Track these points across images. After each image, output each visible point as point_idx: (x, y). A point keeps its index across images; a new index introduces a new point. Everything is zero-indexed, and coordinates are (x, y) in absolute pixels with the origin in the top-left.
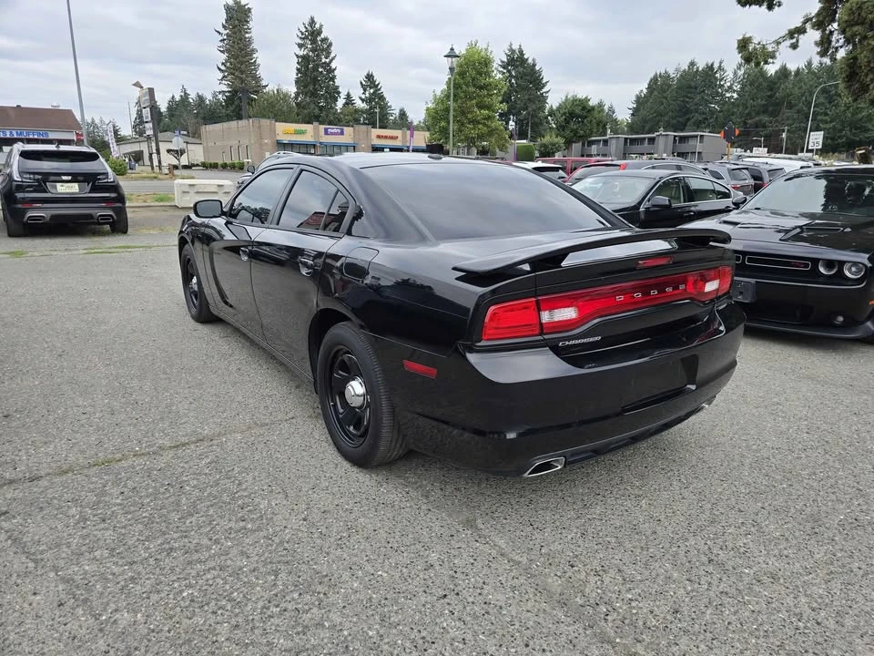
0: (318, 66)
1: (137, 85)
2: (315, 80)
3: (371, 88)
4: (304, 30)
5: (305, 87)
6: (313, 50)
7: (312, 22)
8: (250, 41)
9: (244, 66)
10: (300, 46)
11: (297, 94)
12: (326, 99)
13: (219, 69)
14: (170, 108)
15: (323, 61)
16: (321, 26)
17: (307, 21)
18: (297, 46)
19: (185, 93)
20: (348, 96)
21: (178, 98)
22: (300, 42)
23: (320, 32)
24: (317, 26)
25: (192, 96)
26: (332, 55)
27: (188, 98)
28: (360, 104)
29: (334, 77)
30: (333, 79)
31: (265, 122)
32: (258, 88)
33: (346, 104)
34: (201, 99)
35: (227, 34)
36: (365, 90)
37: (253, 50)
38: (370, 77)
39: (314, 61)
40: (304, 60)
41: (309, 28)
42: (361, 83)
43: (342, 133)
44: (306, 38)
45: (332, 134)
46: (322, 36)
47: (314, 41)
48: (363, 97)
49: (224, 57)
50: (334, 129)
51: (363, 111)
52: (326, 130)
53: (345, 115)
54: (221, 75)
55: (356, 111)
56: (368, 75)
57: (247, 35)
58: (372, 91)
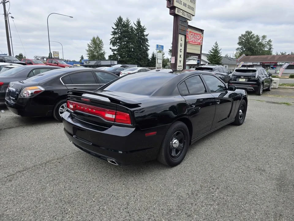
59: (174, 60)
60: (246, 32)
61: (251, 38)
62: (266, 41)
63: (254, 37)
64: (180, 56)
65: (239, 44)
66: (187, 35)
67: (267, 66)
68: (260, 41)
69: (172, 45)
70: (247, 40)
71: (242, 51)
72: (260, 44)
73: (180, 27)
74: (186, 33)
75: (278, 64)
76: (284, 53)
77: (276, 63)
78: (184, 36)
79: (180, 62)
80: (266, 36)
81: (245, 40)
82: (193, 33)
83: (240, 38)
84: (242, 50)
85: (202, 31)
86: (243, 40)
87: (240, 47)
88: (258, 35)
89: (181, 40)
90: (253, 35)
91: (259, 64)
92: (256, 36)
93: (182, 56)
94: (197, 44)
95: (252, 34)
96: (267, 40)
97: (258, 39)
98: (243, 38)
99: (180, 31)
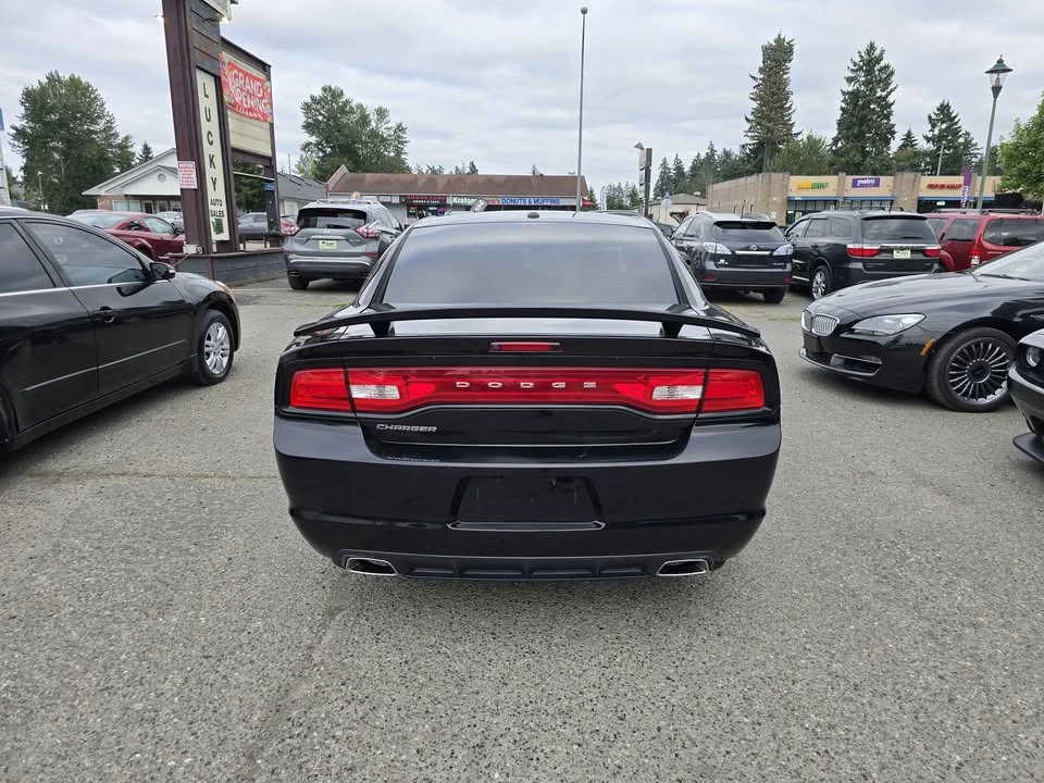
0: (869, 102)
1: (639, 146)
2: (863, 120)
3: (943, 122)
4: (857, 60)
5: (848, 129)
6: (866, 83)
7: (872, 47)
8: (785, 83)
9: (774, 112)
10: (849, 80)
11: (836, 140)
12: (874, 142)
13: (747, 119)
14: (694, 168)
15: (878, 95)
16: (883, 51)
17: (863, 48)
18: (845, 81)
19: (712, 150)
20: (909, 135)
21: (703, 156)
22: (851, 75)
23: (879, 60)
24: (877, 53)
25: (719, 152)
26: (892, 87)
27: (713, 155)
28: (923, 145)
29: (890, 113)
30: (887, 117)
31: (777, 177)
32: (789, 136)
33: (904, 146)
34: (727, 154)
35: (762, 79)
36: (934, 126)
37: (788, 93)
38: (944, 109)
39: (865, 96)
40: (852, 97)
41: (866, 57)
42: (930, 117)
43: (877, 184)
44: (860, 69)
45: (862, 186)
46: (882, 64)
47: (869, 72)
48: (930, 135)
49: (755, 105)
50: (867, 179)
51: (925, 154)
52: (855, 182)
53: (898, 161)
54: (748, 126)
55: (916, 154)
56: (942, 106)
57: (785, 76)
58: (944, 126)
59: (194, 175)
60: (324, 90)
61: (342, 111)
62: (389, 125)
63: (352, 111)
64: (211, 161)
65: (309, 127)
66: (223, 78)
67: (420, 207)
68: (373, 124)
69: (22, 110)
70: (332, 116)
71: (321, 154)
72: (374, 134)
73: (196, 40)
74: (219, 69)
75: (450, 201)
76: (437, 168)
77: (443, 199)
78: (212, 79)
79: (214, 184)
80: (386, 111)
81: (324, 117)
82: (240, 70)
83: (307, 108)
84: (321, 150)
85: (264, 67)
86: (320, 118)
87: (313, 139)
88: (361, 106)
89: (206, 96)
90: (347, 102)
91: (396, 200)
92: (357, 107)
93: (218, 161)
94: (258, 119)
95: (344, 100)
96: (393, 124)
97: (364, 120)
98: (317, 110)
99: (197, 57)
